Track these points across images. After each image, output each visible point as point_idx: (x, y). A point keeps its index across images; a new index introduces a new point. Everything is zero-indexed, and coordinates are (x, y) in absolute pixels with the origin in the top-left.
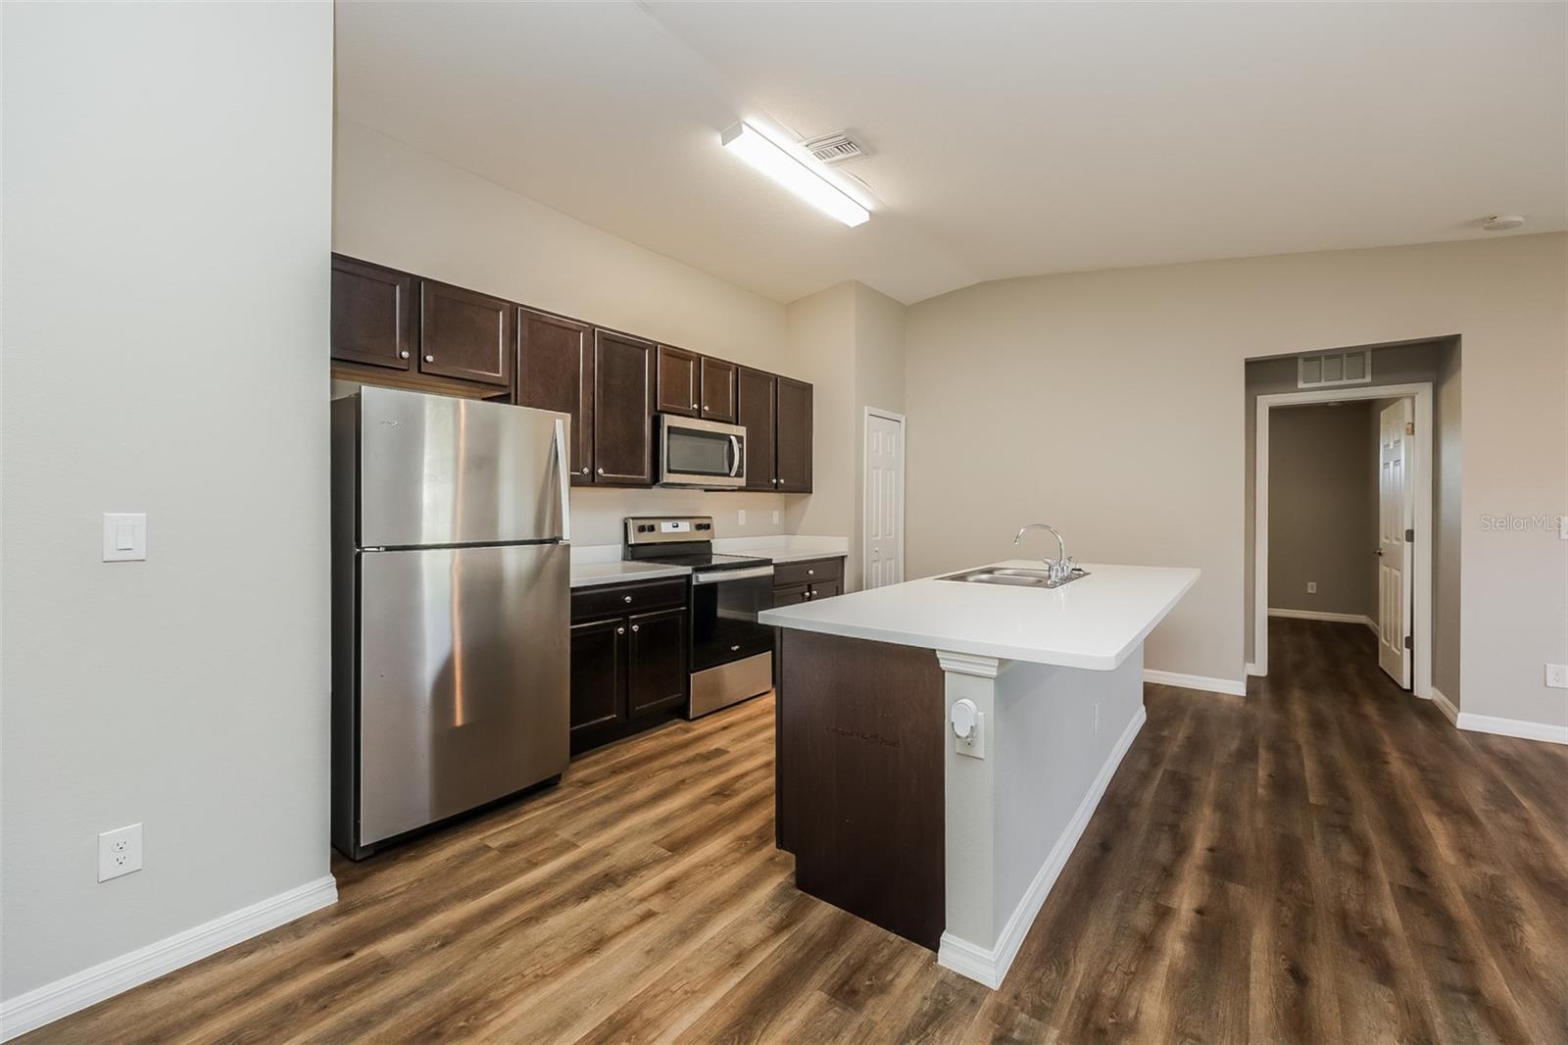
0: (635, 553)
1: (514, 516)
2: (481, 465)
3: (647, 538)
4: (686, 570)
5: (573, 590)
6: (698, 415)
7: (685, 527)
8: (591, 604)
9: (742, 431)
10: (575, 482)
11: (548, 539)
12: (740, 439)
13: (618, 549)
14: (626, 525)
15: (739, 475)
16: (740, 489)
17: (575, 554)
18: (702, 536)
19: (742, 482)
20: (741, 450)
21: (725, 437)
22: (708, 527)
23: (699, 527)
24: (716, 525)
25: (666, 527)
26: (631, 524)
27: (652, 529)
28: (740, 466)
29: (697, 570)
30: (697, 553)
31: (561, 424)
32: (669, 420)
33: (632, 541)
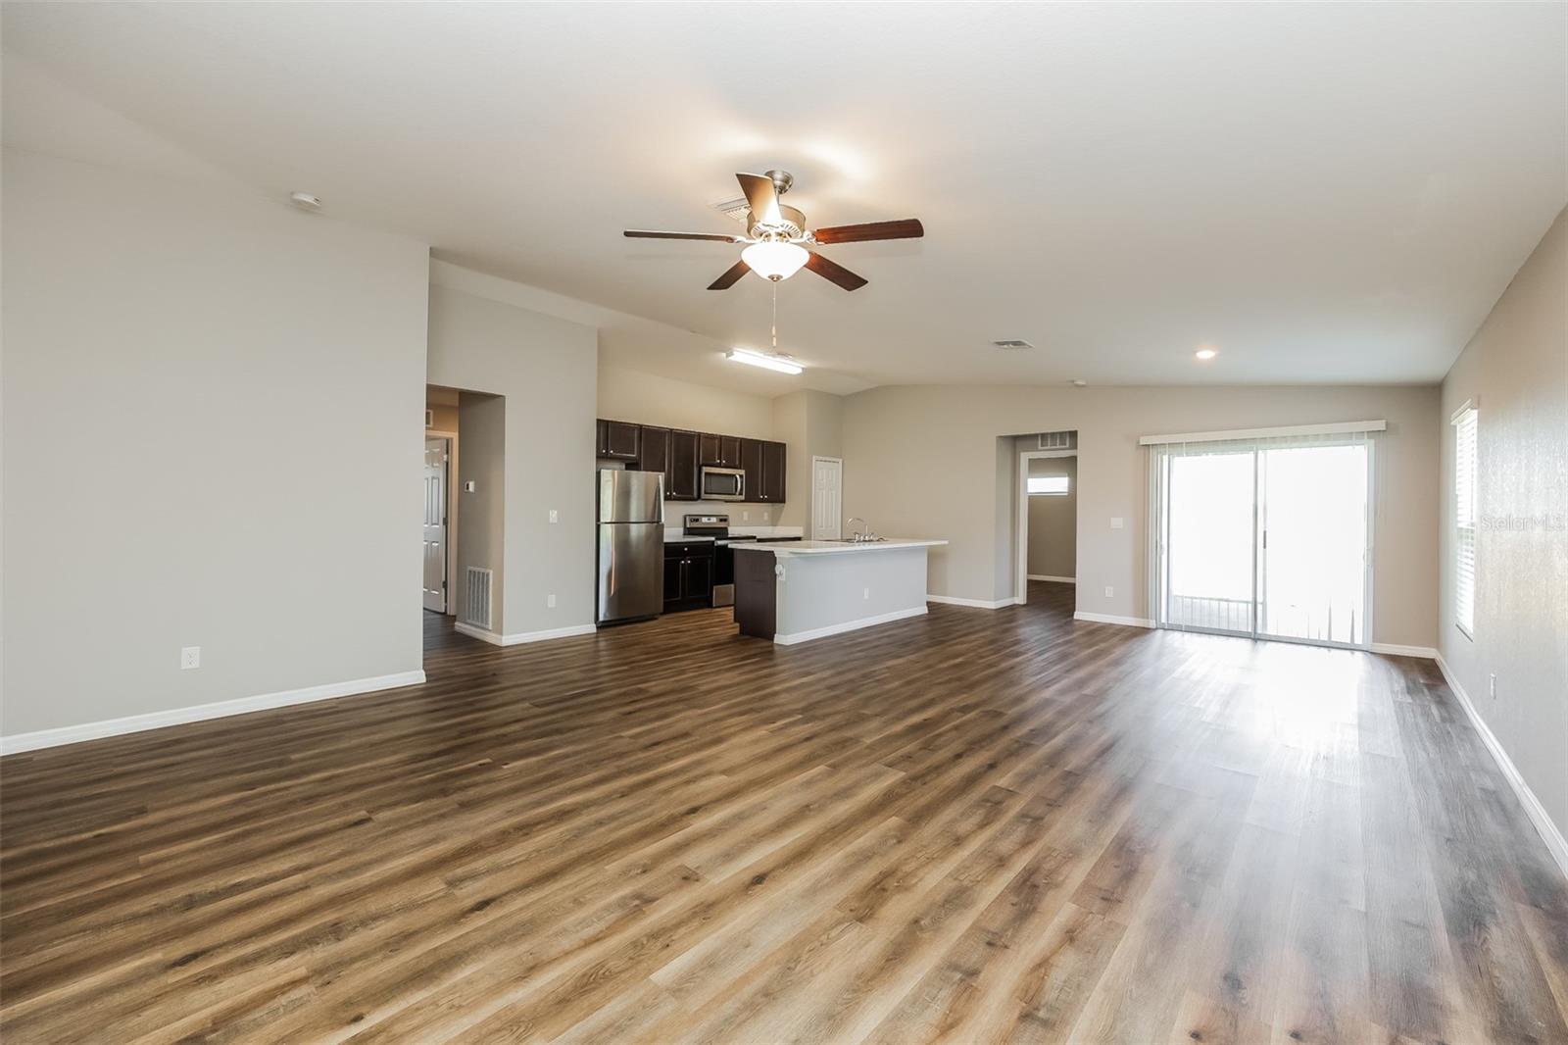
0: (689, 532)
1: (636, 511)
2: (624, 495)
3: (695, 525)
4: (713, 539)
5: (666, 543)
6: (719, 466)
7: (714, 520)
8: (673, 551)
9: (743, 472)
10: (667, 498)
11: (655, 521)
12: (741, 476)
13: (682, 530)
14: (685, 519)
15: (741, 494)
16: (742, 501)
17: (666, 531)
18: (722, 525)
19: (743, 497)
20: (742, 482)
21: (734, 475)
22: (725, 520)
23: (721, 520)
24: (730, 519)
25: (705, 520)
26: (688, 518)
27: (697, 520)
28: (742, 489)
29: (717, 539)
30: (722, 533)
31: (661, 477)
32: (705, 469)
33: (688, 526)
